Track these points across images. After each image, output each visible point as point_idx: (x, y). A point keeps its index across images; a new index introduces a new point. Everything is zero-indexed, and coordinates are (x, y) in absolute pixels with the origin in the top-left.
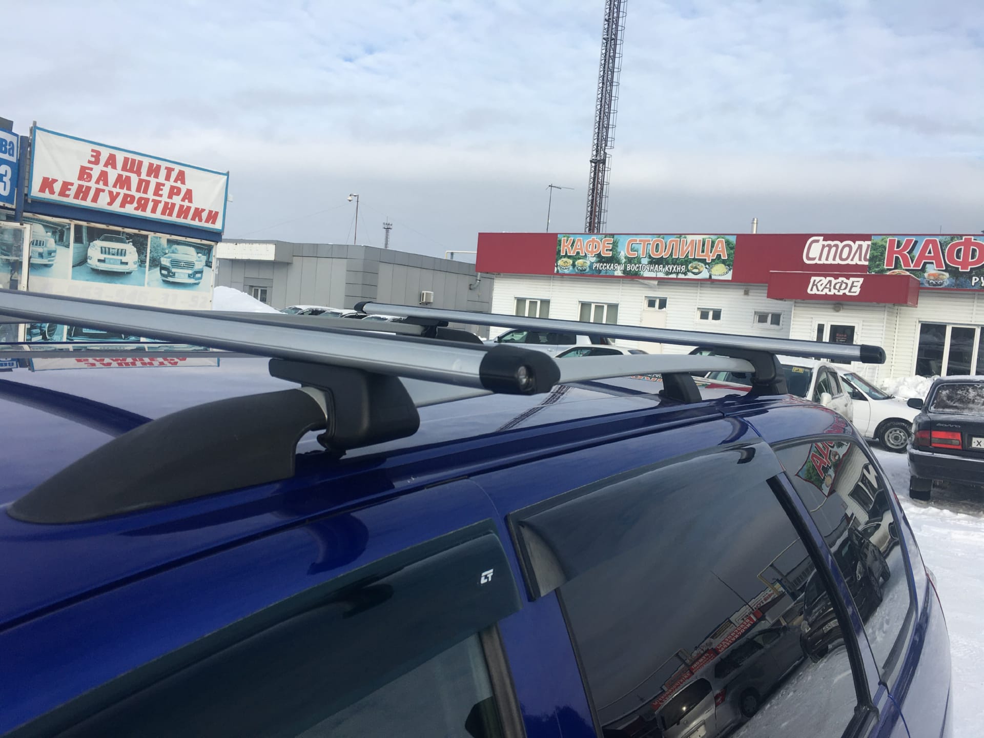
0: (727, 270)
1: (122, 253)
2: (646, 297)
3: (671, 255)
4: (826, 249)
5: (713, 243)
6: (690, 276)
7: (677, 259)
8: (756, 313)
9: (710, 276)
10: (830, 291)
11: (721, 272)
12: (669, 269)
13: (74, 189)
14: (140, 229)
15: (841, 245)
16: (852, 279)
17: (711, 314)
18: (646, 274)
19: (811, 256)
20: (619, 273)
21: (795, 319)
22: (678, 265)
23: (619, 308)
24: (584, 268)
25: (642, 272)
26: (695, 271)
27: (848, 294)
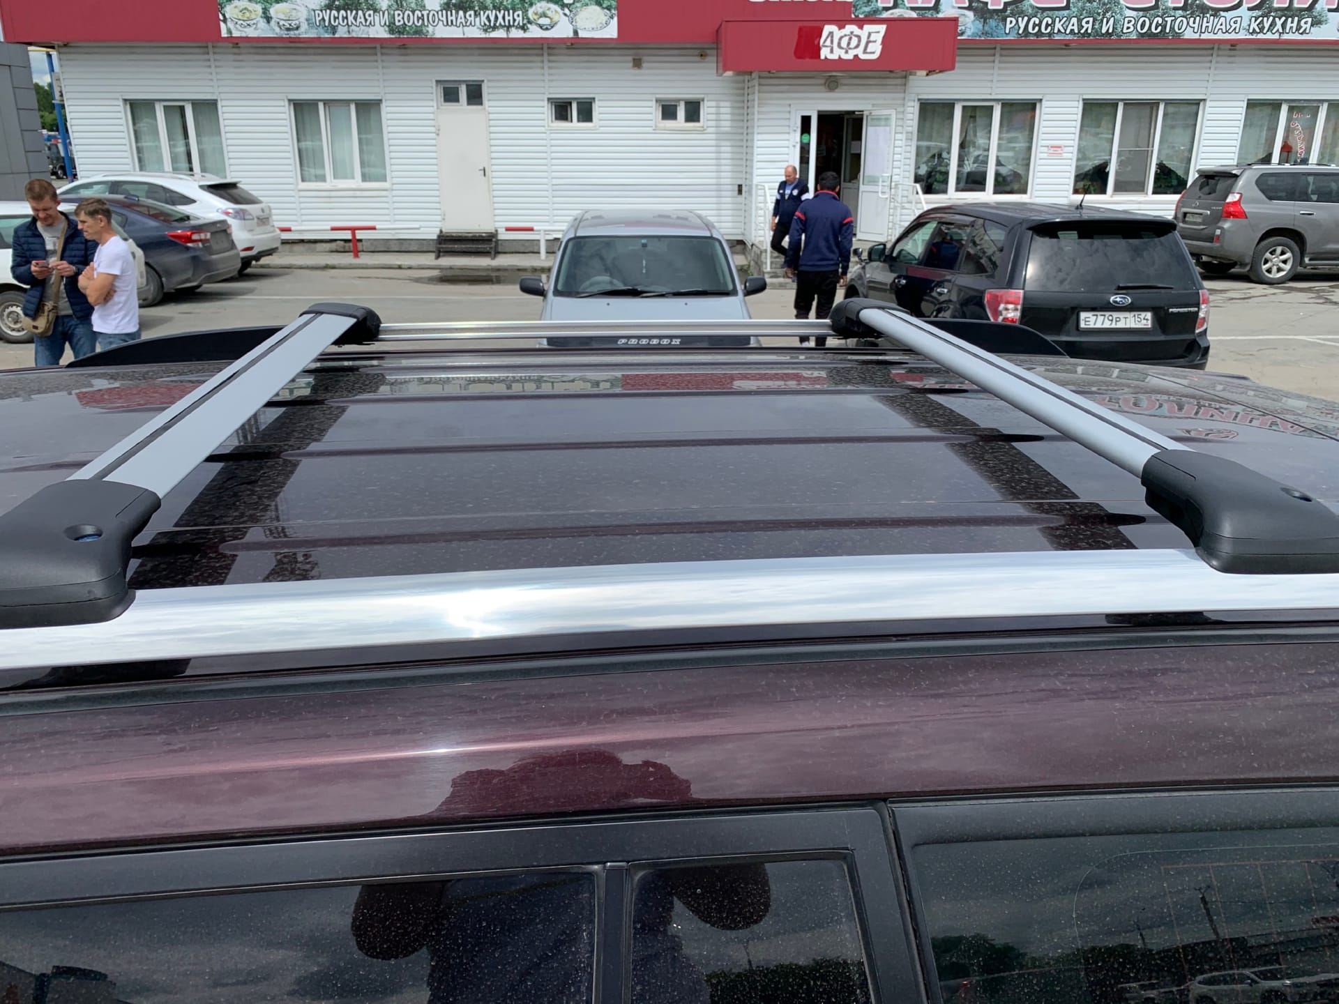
0: (605, 19)
2: (437, 81)
6: (534, 32)
8: (656, 101)
9: (576, 32)
10: (832, 51)
11: (599, 23)
12: (488, 18)
16: (868, 28)
17: (574, 108)
18: (441, 31)
20: (379, 32)
21: (761, 109)
22: (506, 9)
23: (383, 106)
24: (293, 23)
25: (430, 29)
26: (543, 21)
27: (863, 56)
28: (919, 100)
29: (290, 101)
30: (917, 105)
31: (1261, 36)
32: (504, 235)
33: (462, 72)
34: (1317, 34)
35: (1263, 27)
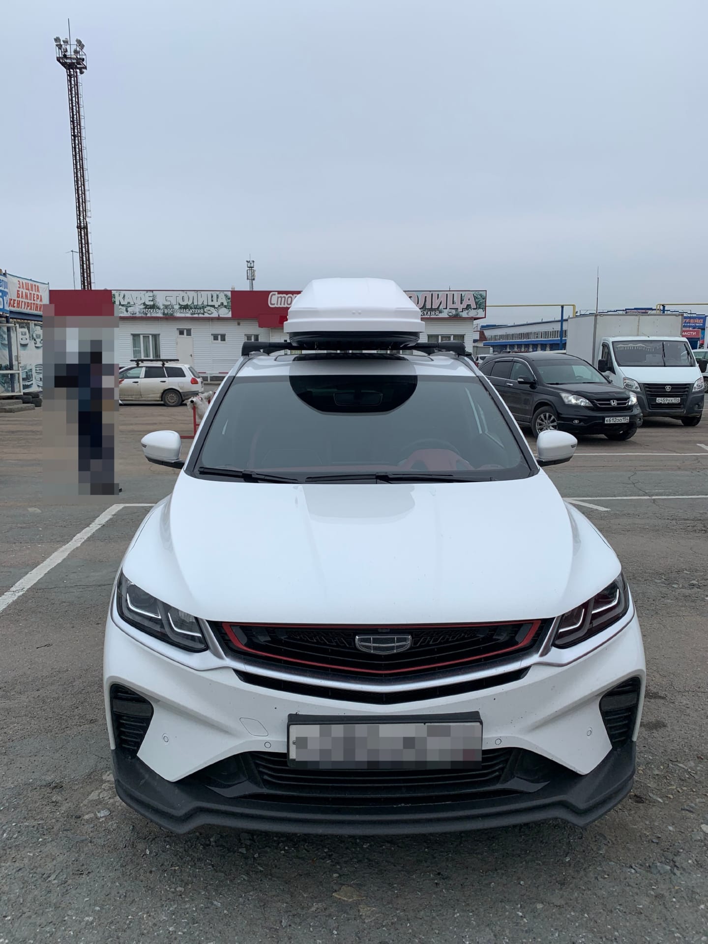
0: (227, 312)
1: (25, 334)
2: (177, 329)
3: (193, 303)
4: (280, 299)
5: (217, 295)
6: (206, 315)
7: (197, 305)
8: (245, 335)
9: (219, 315)
11: (226, 313)
12: (193, 311)
13: (16, 302)
14: (28, 320)
15: (287, 296)
17: (219, 337)
18: (178, 315)
19: (273, 302)
20: (161, 315)
21: (273, 338)
22: (198, 309)
23: (160, 336)
24: (135, 313)
25: (175, 314)
26: (209, 312)
29: (132, 334)
31: (424, 317)
33: (184, 326)
34: (441, 316)
35: (424, 315)
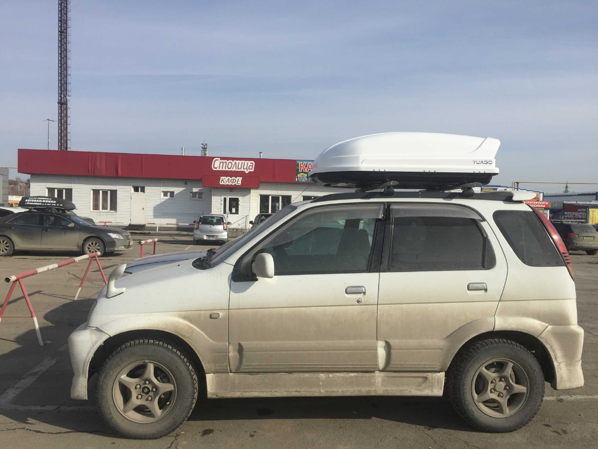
2: (133, 186)
4: (222, 164)
8: (191, 193)
10: (229, 183)
16: (238, 178)
17: (169, 194)
19: (215, 166)
23: (118, 192)
27: (237, 184)
28: (260, 195)
29: (92, 189)
30: (259, 196)
32: (147, 225)
33: (140, 184)
